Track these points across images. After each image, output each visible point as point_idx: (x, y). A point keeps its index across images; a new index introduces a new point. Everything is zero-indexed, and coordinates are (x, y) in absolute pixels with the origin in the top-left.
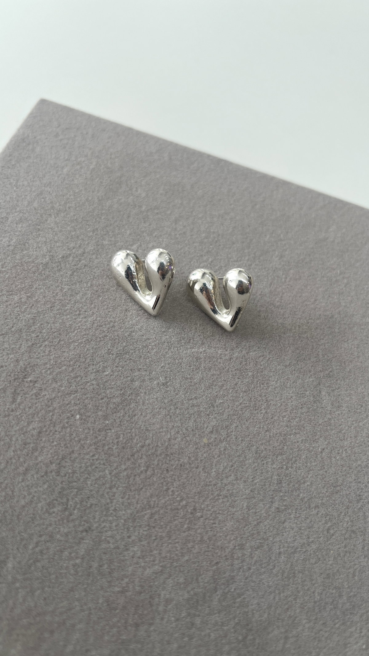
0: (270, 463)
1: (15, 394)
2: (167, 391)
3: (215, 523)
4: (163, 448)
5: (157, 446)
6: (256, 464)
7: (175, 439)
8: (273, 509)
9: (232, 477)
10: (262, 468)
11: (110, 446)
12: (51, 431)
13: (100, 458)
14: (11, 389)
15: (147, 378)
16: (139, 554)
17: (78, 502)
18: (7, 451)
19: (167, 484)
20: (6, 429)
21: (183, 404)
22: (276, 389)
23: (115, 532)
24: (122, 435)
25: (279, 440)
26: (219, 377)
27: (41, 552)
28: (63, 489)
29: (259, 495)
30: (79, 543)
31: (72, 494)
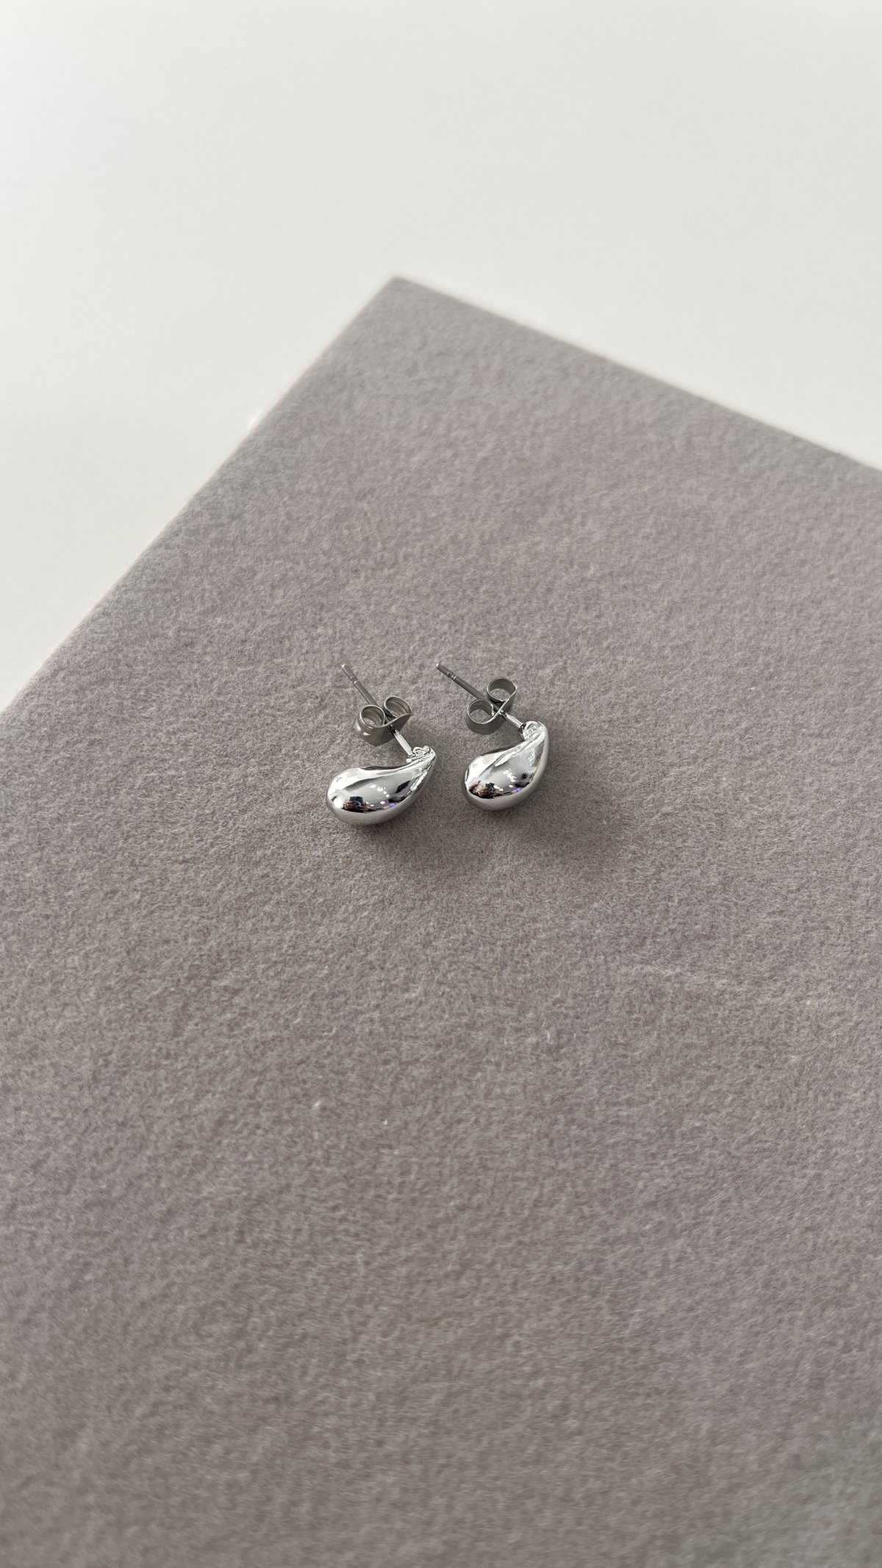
0: (800, 1323)
1: (182, 1015)
2: (554, 1071)
3: (612, 1460)
4: (514, 1223)
5: (500, 1214)
6: (760, 1318)
7: (552, 1206)
8: (782, 1458)
9: (684, 1342)
10: (775, 1331)
11: (381, 1192)
12: (246, 1124)
13: (351, 1218)
14: (176, 1001)
15: (509, 1025)
16: (395, 1495)
17: (273, 1320)
18: (135, 1156)
19: (506, 1322)
20: (145, 1099)
21: (591, 1114)
22: (861, 1115)
23: (347, 1422)
24: (416, 1168)
25: (839, 1264)
26: (704, 1054)
27: (161, 1429)
28: (244, 1277)
29: (749, 1409)
30: (254, 1430)
31: (263, 1298)
